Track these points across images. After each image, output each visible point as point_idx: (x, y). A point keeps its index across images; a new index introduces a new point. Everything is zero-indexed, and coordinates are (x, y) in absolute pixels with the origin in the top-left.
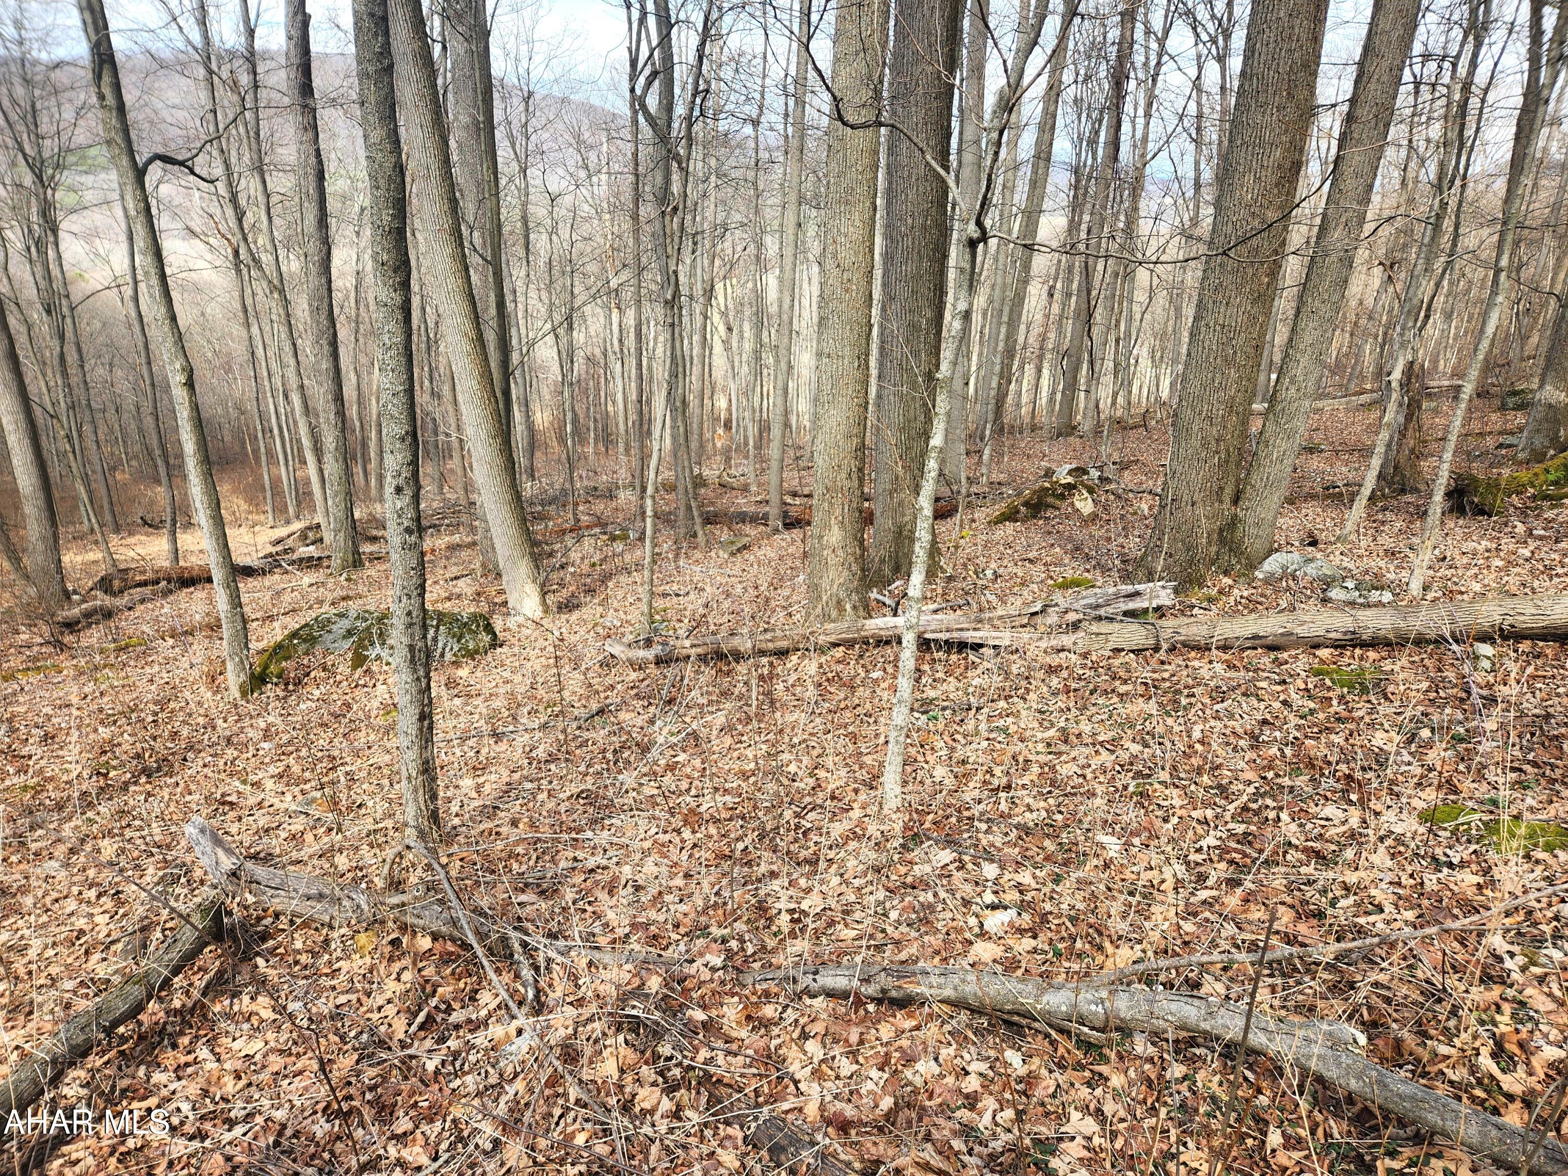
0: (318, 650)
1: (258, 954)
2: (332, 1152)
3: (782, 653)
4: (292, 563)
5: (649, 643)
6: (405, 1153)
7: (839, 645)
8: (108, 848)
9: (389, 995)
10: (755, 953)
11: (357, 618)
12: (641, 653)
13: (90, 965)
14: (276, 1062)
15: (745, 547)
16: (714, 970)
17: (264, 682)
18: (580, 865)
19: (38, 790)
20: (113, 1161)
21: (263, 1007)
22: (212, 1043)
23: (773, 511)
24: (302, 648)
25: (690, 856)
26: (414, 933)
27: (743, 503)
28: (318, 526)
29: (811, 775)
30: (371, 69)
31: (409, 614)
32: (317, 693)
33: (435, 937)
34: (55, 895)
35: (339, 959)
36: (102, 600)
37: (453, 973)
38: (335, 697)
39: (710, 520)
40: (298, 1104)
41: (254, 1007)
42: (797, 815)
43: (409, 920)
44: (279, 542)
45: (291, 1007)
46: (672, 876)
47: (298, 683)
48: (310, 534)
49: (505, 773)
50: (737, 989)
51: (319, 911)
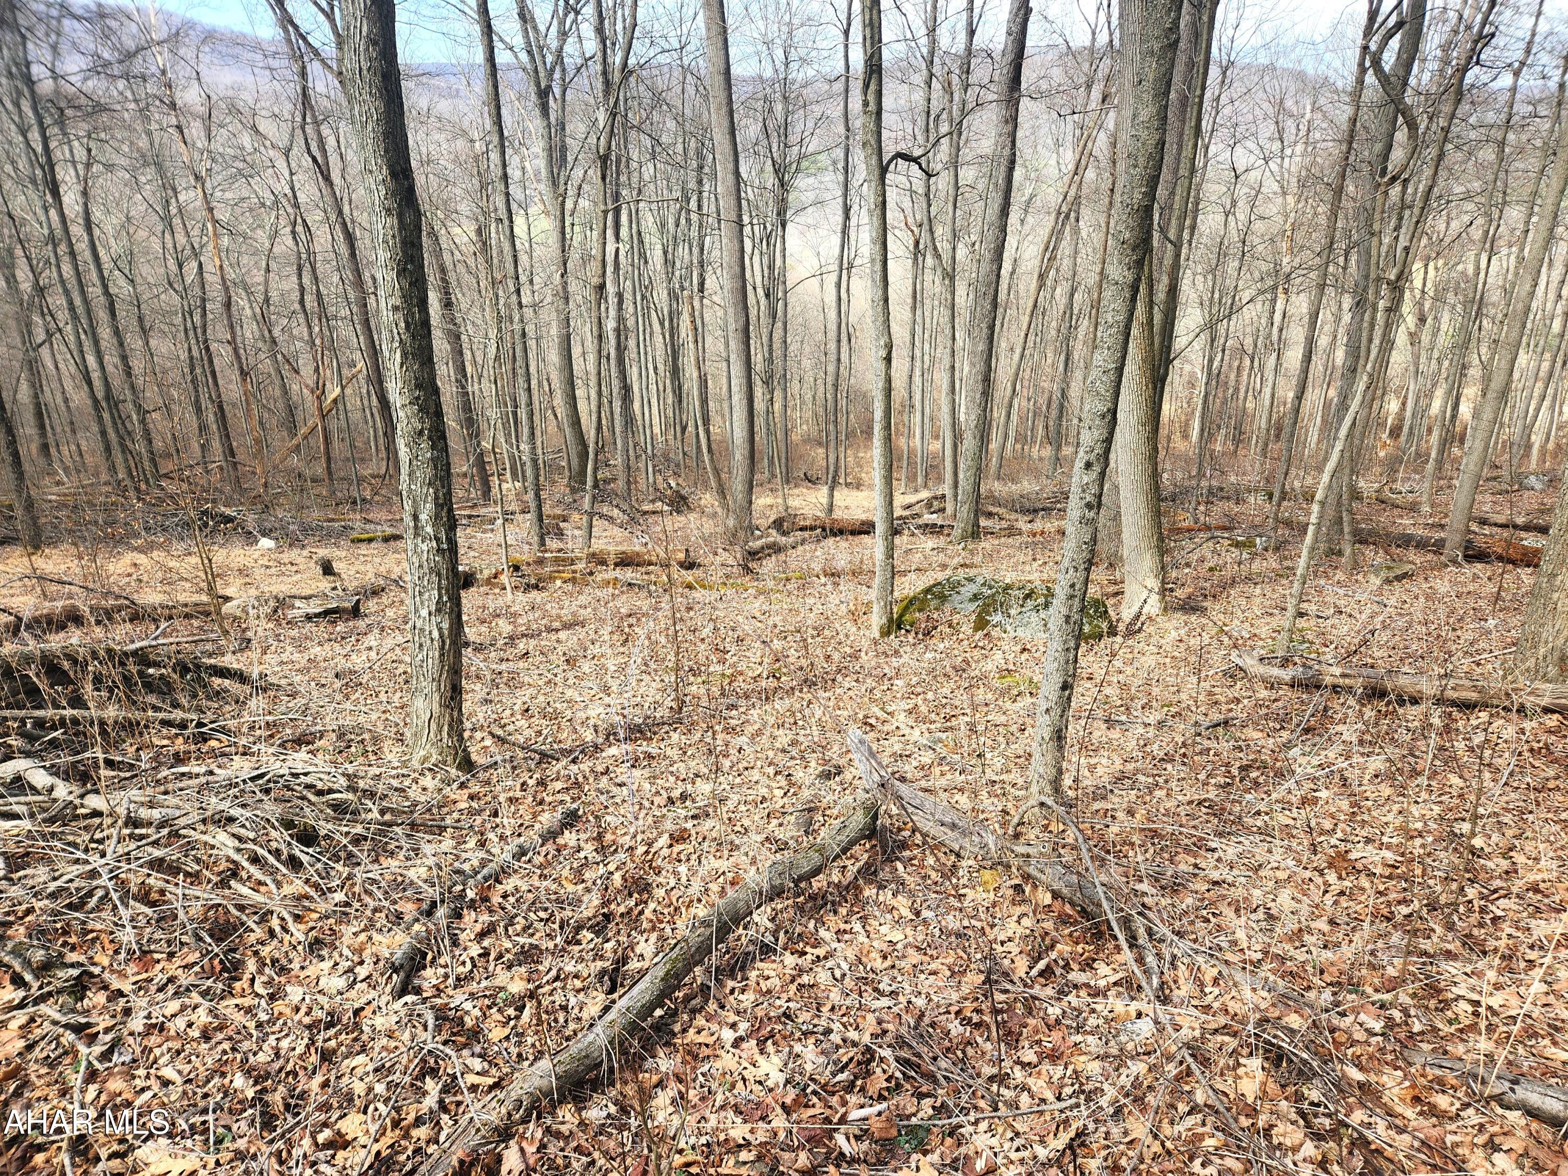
0: (947, 607)
1: (898, 859)
2: (964, 1052)
3: (1467, 707)
4: (919, 527)
5: (1286, 662)
6: (1030, 1081)
7: (1553, 712)
8: (784, 737)
9: (1010, 934)
10: (1422, 1033)
11: (984, 584)
12: (1276, 672)
13: (771, 827)
14: (914, 957)
15: (1405, 575)
16: (1371, 1033)
17: (899, 628)
18: (1202, 874)
19: (732, 679)
20: (793, 988)
21: (902, 904)
22: (864, 919)
23: (1452, 538)
24: (934, 603)
25: (1336, 903)
26: (1035, 887)
27: (1406, 525)
28: (944, 496)
29: (1505, 856)
30: (1156, 47)
31: (1072, 586)
32: (941, 646)
33: (1056, 895)
34: (745, 764)
35: (965, 886)
36: (774, 536)
37: (1071, 935)
38: (956, 652)
39: (1361, 538)
40: (935, 999)
41: (894, 903)
42: (1482, 897)
43: (1032, 870)
44: (908, 507)
45: (926, 914)
46: (1313, 917)
47: (927, 634)
48: (935, 503)
49: (1118, 761)
50: (1400, 1063)
51: (951, 838)
